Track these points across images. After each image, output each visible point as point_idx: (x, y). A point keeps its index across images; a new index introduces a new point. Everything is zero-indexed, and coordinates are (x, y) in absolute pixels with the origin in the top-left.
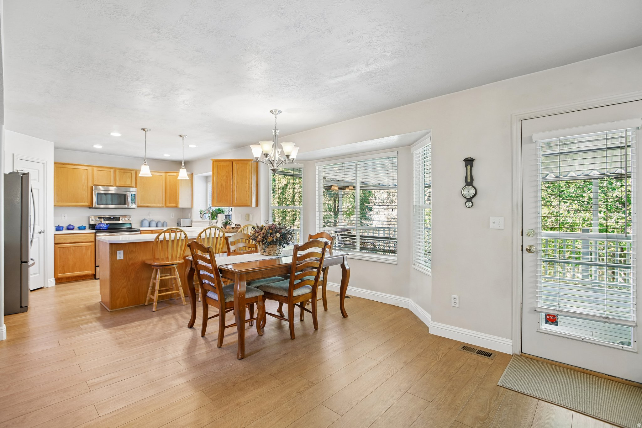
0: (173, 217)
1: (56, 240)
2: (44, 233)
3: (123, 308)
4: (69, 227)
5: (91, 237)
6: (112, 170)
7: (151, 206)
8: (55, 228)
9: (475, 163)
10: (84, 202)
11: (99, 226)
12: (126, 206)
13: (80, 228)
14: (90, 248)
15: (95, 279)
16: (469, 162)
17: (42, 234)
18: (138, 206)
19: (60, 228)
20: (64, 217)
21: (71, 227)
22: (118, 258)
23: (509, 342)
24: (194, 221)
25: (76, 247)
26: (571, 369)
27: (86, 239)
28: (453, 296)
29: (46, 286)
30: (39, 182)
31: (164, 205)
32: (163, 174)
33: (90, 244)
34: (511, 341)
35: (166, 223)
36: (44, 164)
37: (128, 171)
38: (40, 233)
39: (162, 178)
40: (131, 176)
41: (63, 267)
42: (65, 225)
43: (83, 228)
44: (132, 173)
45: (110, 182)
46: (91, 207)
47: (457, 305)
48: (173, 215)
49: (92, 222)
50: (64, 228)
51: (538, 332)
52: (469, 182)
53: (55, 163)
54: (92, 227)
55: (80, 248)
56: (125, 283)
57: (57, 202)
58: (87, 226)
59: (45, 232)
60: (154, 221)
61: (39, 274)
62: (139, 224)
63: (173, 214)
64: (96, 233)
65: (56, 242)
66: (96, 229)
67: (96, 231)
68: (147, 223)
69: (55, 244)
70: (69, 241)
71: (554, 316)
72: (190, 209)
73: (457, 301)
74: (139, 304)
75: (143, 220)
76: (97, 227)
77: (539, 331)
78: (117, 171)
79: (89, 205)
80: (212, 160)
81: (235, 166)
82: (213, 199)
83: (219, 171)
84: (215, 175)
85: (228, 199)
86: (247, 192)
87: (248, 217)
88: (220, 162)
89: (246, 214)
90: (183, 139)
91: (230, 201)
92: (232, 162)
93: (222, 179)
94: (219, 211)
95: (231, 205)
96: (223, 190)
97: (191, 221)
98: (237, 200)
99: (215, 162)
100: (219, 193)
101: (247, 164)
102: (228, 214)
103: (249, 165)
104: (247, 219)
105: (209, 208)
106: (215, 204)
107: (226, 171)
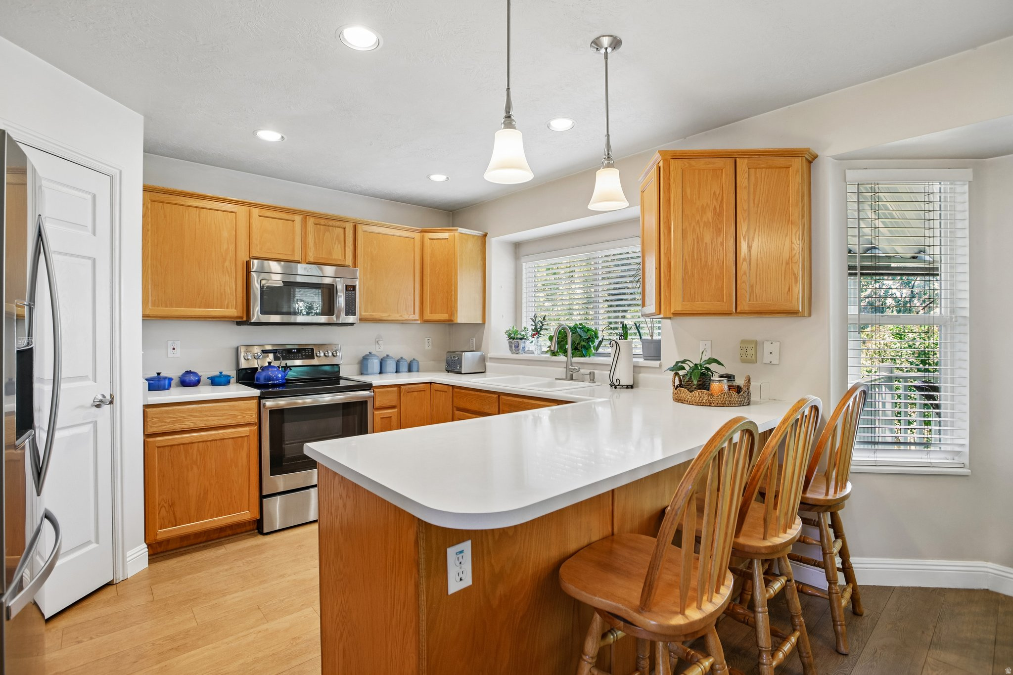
0: (430, 348)
1: (149, 424)
2: (111, 402)
4: (187, 379)
5: (250, 409)
6: (298, 218)
7: (390, 318)
8: (147, 383)
10: (227, 308)
11: (264, 374)
12: (334, 319)
13: (215, 382)
14: (245, 444)
15: (261, 532)
17: (106, 408)
18: (361, 320)
19: (162, 382)
20: (174, 349)
21: (193, 378)
22: (454, 587)
24: (490, 358)
25: (209, 443)
27: (235, 416)
29: (120, 577)
30: (94, 233)
31: (417, 316)
32: (417, 236)
33: (246, 430)
35: (418, 362)
36: (112, 178)
37: (338, 223)
38: (98, 406)
39: (414, 243)
40: (342, 236)
41: (172, 505)
42: (174, 372)
43: (223, 380)
44: (345, 228)
45: (293, 251)
46: (244, 321)
48: (430, 344)
49: (244, 365)
50: (173, 383)
53: (146, 189)
54: (247, 377)
55: (219, 443)
57: (154, 304)
58: (233, 374)
59: (117, 400)
60: (392, 358)
61: (97, 542)
62: (355, 368)
63: (430, 339)
64: (260, 398)
65: (151, 430)
66: (256, 382)
67: (262, 393)
68: (375, 364)
69: (147, 435)
70: (187, 425)
72: (479, 327)
75: (367, 355)
76: (261, 377)
78: (311, 221)
79: (240, 314)
80: (662, 153)
81: (746, 175)
82: (664, 291)
83: (688, 191)
84: (674, 207)
85: (722, 287)
86: (787, 263)
87: (753, 352)
88: (693, 162)
89: (743, 342)
90: (606, 58)
91: (730, 295)
92: (734, 159)
93: (698, 221)
94: (586, 333)
95: (734, 310)
96: (703, 259)
97: (483, 359)
98: (752, 292)
99: (672, 161)
100: (689, 268)
101: (789, 168)
102: (650, 338)
103: (797, 171)
104: (749, 357)
105: (536, 325)
106: (677, 306)
107: (715, 193)
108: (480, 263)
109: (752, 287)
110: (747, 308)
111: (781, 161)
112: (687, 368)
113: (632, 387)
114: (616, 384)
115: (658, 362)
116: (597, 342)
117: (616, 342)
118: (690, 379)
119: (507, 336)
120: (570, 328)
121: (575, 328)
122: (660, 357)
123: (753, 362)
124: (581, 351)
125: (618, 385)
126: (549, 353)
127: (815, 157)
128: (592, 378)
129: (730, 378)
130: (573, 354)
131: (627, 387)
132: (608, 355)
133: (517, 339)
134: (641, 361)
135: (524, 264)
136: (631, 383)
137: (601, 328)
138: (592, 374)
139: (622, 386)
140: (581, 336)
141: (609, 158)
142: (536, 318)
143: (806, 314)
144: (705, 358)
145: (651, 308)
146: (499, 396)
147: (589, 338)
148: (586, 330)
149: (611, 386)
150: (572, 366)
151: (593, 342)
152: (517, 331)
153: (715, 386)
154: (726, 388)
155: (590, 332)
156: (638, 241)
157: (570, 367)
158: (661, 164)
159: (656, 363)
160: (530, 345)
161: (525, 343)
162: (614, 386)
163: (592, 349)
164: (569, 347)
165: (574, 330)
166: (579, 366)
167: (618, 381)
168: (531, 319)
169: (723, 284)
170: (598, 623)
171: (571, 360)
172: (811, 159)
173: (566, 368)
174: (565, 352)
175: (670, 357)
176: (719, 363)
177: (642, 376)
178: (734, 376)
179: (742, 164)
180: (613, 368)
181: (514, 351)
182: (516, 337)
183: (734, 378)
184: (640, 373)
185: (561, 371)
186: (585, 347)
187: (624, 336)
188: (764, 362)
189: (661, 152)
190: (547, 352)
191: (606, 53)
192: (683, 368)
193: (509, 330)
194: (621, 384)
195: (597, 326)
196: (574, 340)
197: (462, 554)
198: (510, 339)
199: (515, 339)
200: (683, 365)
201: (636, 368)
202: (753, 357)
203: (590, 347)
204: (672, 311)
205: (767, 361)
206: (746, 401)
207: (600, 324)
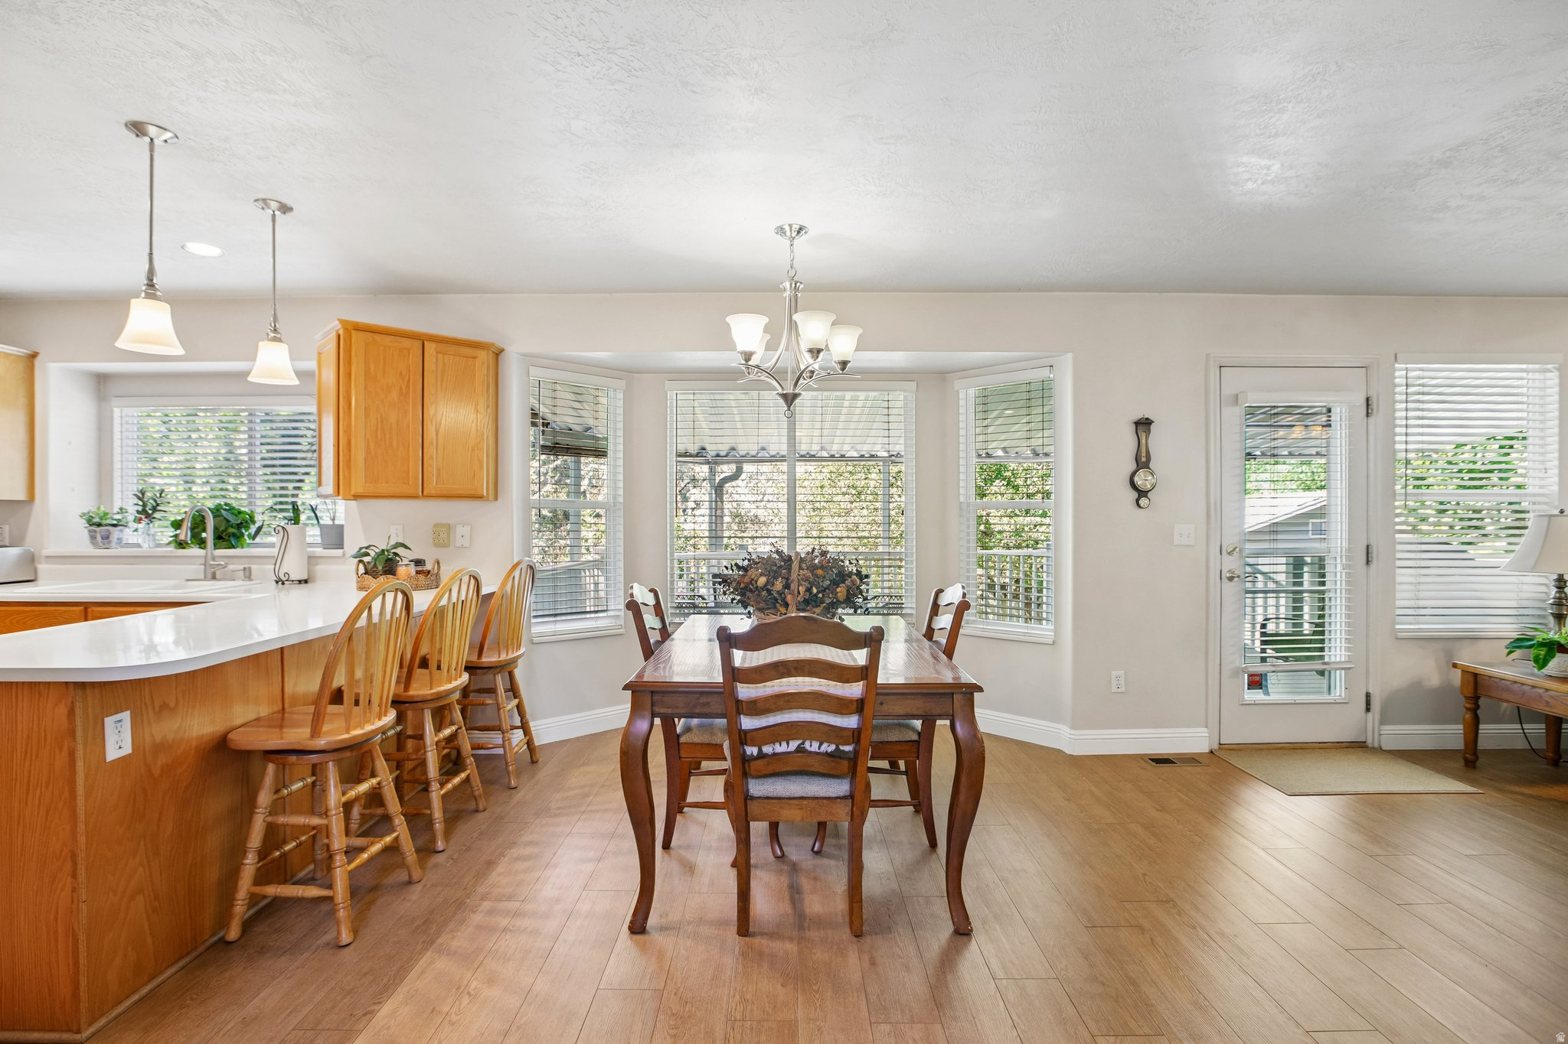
3: (136, 997)
9: (1153, 427)
16: (1143, 425)
22: (112, 753)
23: (1203, 732)
24: (47, 557)
26: (1281, 748)
28: (1114, 673)
34: (1205, 730)
47: (1122, 689)
51: (1242, 705)
52: (1142, 462)
56: (141, 869)
71: (1257, 675)
72: (20, 505)
73: (1122, 682)
74: (195, 948)
77: (1244, 703)
80: (343, 322)
81: (434, 360)
82: (343, 471)
83: (372, 367)
84: (355, 381)
85: (408, 470)
86: (473, 450)
87: (445, 536)
88: (377, 337)
89: (437, 525)
90: (274, 221)
91: (417, 478)
92: (421, 342)
93: (383, 400)
94: (236, 516)
95: (420, 494)
96: (387, 440)
97: (31, 559)
98: (438, 476)
99: (354, 332)
100: (372, 448)
101: (475, 358)
102: (331, 523)
103: (483, 363)
104: (441, 541)
105: (144, 505)
106: (358, 487)
107: (401, 373)
108: (22, 400)
109: (438, 470)
110: (433, 492)
111: (469, 351)
112: (372, 554)
113: (306, 582)
114: (284, 579)
115: (341, 551)
116: (253, 529)
117: (283, 527)
118: (375, 565)
119: (84, 521)
120: (210, 509)
121: (218, 510)
122: (343, 545)
123: (446, 545)
124: (229, 540)
125: (287, 581)
126: (173, 545)
127: (502, 351)
128: (248, 574)
129: (418, 562)
130: (215, 545)
131: (300, 582)
132: (272, 545)
133: (106, 525)
134: (319, 551)
135: (117, 412)
136: (305, 577)
137: (259, 510)
138: (247, 570)
139: (292, 581)
140: (228, 521)
141: (275, 330)
142: (143, 494)
143: (491, 496)
144: (393, 542)
145: (328, 487)
146: (86, 609)
147: (241, 523)
148: (236, 512)
149: (277, 582)
150: (214, 561)
151: (247, 528)
152: (107, 514)
153: (402, 570)
154: (413, 572)
155: (242, 516)
156: (315, 401)
157: (212, 563)
158: (341, 332)
159: (339, 552)
160: (134, 535)
161: (121, 531)
162: (280, 583)
163: (246, 537)
164: (208, 535)
165: (216, 511)
166: (227, 561)
167: (286, 575)
168: (135, 495)
169: (408, 467)
170: (271, 776)
171: (212, 554)
172: (498, 353)
173: (205, 565)
174: (202, 543)
175: (352, 544)
176: (406, 547)
177: (320, 568)
178: (424, 561)
179: (430, 348)
180: (278, 560)
181: (101, 544)
182: (104, 522)
183: (424, 562)
184: (317, 564)
185: (197, 569)
186: (234, 535)
187: (296, 520)
188: (457, 545)
189: (341, 321)
190: (170, 543)
191: (274, 216)
192: (368, 554)
193: (88, 513)
194: (291, 579)
195: (253, 508)
196: (217, 525)
197: (120, 724)
198: (91, 525)
199: (100, 526)
200: (367, 551)
201: (312, 559)
202: (446, 541)
203: (242, 535)
204: (353, 493)
205: (458, 544)
206: (434, 584)
207: (261, 505)
